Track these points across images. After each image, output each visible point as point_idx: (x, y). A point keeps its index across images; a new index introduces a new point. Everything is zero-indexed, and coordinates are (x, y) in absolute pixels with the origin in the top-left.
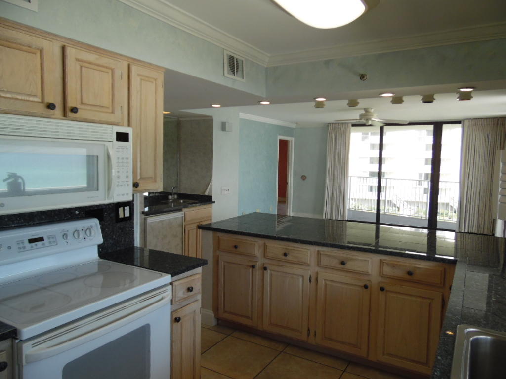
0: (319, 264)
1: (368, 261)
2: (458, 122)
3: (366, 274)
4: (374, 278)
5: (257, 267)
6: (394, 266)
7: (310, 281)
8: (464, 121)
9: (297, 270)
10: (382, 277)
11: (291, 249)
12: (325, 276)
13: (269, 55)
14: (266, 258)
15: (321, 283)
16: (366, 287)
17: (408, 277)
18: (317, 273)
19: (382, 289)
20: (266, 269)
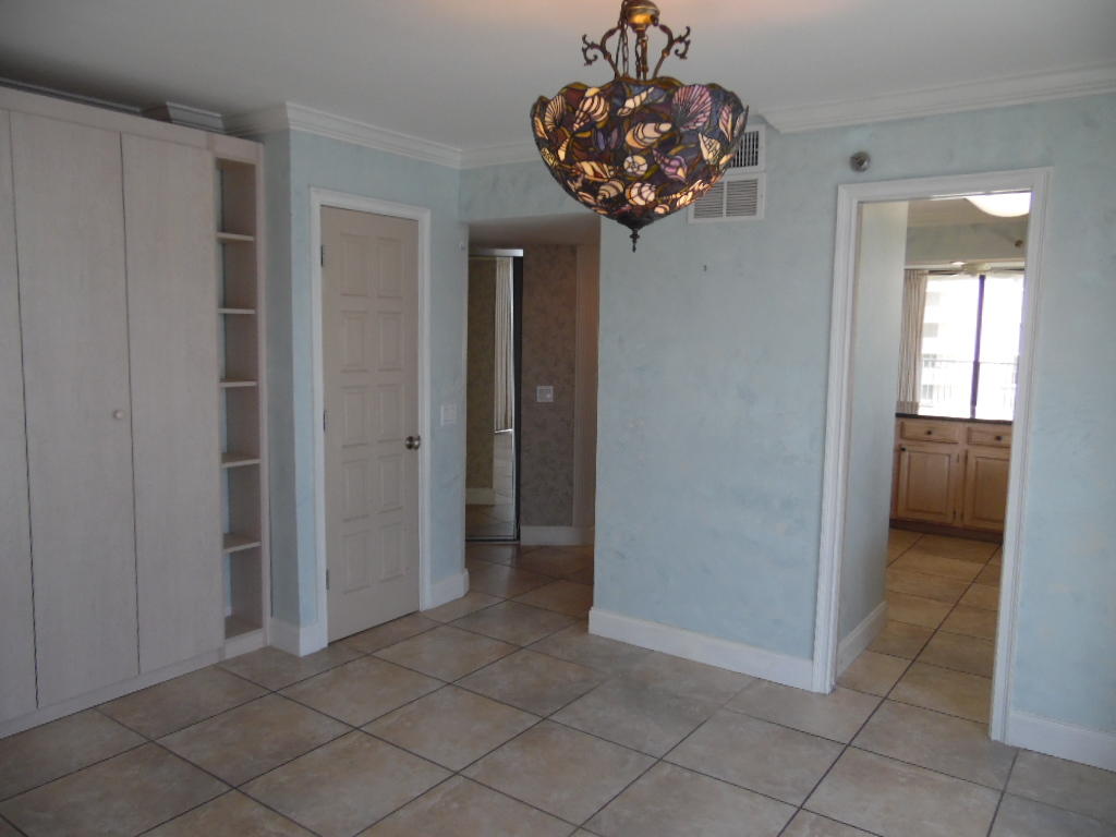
0: (969, 441)
7: (958, 462)
9: (945, 449)
11: (935, 427)
12: (975, 452)
15: (972, 461)
18: (967, 452)
20: (903, 450)
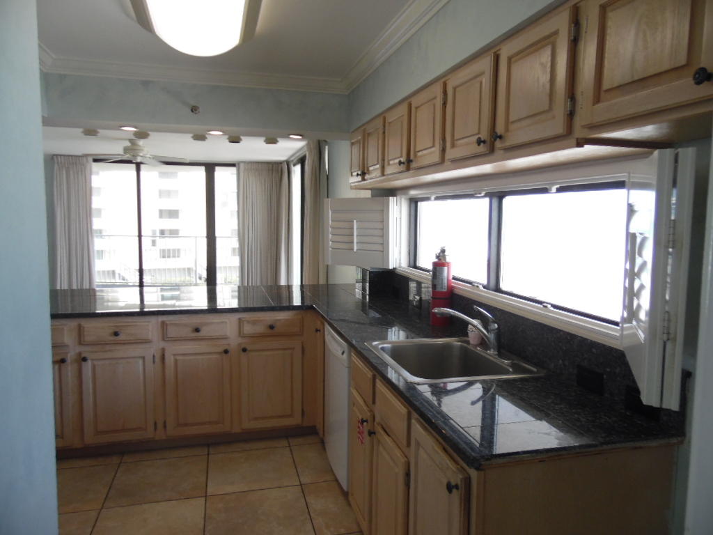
0: (164, 337)
1: (226, 323)
2: (233, 165)
3: (225, 338)
4: (234, 341)
5: (69, 360)
6: (254, 323)
7: (154, 362)
8: (239, 164)
9: (135, 351)
10: (242, 337)
11: (122, 326)
12: (172, 350)
13: (54, 56)
14: (83, 344)
15: (170, 360)
16: (226, 352)
17: (270, 331)
18: (163, 350)
19: (244, 350)
20: (85, 359)
